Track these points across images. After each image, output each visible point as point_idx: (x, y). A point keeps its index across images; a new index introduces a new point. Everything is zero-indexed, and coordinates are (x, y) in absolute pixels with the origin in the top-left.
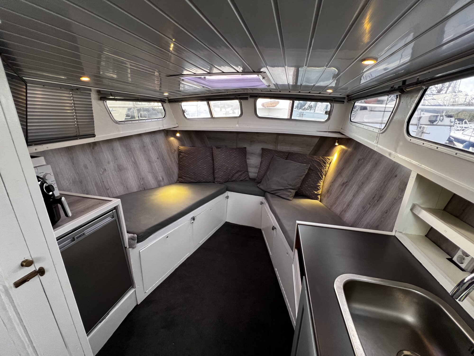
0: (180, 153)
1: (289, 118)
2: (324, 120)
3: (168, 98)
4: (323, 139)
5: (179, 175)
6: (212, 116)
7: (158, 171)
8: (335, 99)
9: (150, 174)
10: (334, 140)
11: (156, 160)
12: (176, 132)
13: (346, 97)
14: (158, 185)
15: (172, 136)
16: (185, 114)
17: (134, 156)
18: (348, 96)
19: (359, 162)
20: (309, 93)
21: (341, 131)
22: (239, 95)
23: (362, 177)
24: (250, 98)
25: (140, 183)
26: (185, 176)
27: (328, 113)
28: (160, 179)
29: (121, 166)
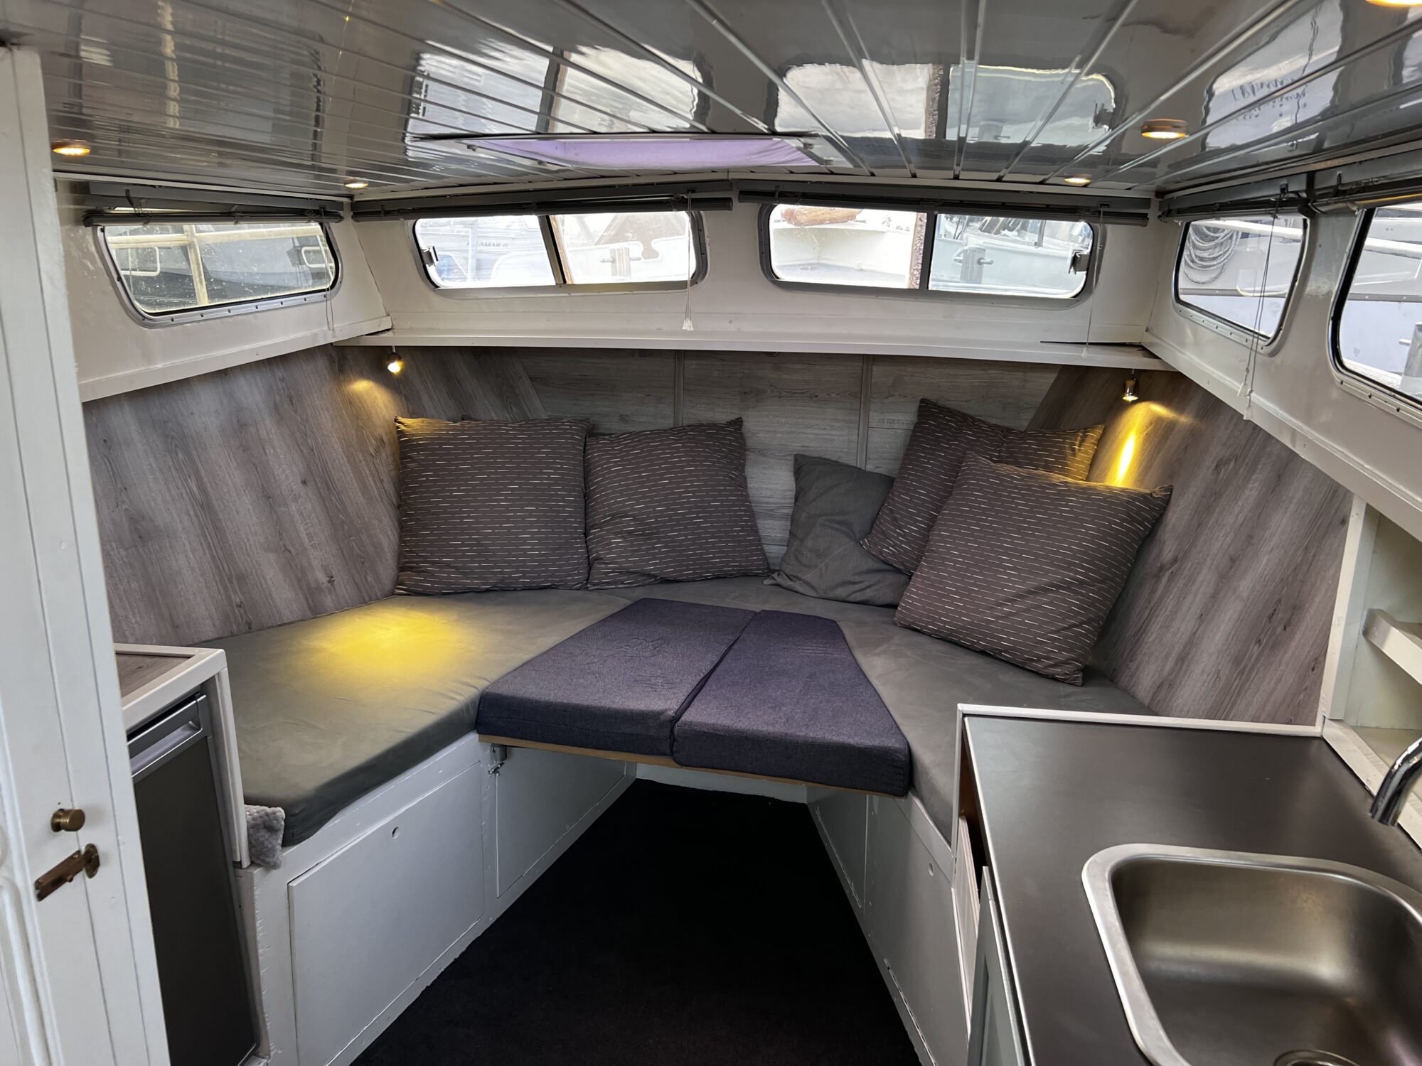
0: (404, 447)
1: (917, 287)
2: (1068, 294)
3: (351, 197)
4: (1074, 377)
5: (400, 555)
6: (565, 281)
7: (306, 540)
8: (1108, 206)
9: (272, 556)
10: (1121, 377)
11: (297, 487)
12: (388, 353)
13: (1152, 196)
14: (310, 608)
15: (363, 375)
16: (432, 270)
17: (197, 472)
18: (1160, 193)
19: (1218, 473)
20: (999, 180)
21: (1146, 340)
22: (692, 186)
23: (1231, 536)
24: (741, 200)
25: (229, 598)
26: (433, 563)
27: (1084, 263)
28: (317, 581)
29: (143, 518)
